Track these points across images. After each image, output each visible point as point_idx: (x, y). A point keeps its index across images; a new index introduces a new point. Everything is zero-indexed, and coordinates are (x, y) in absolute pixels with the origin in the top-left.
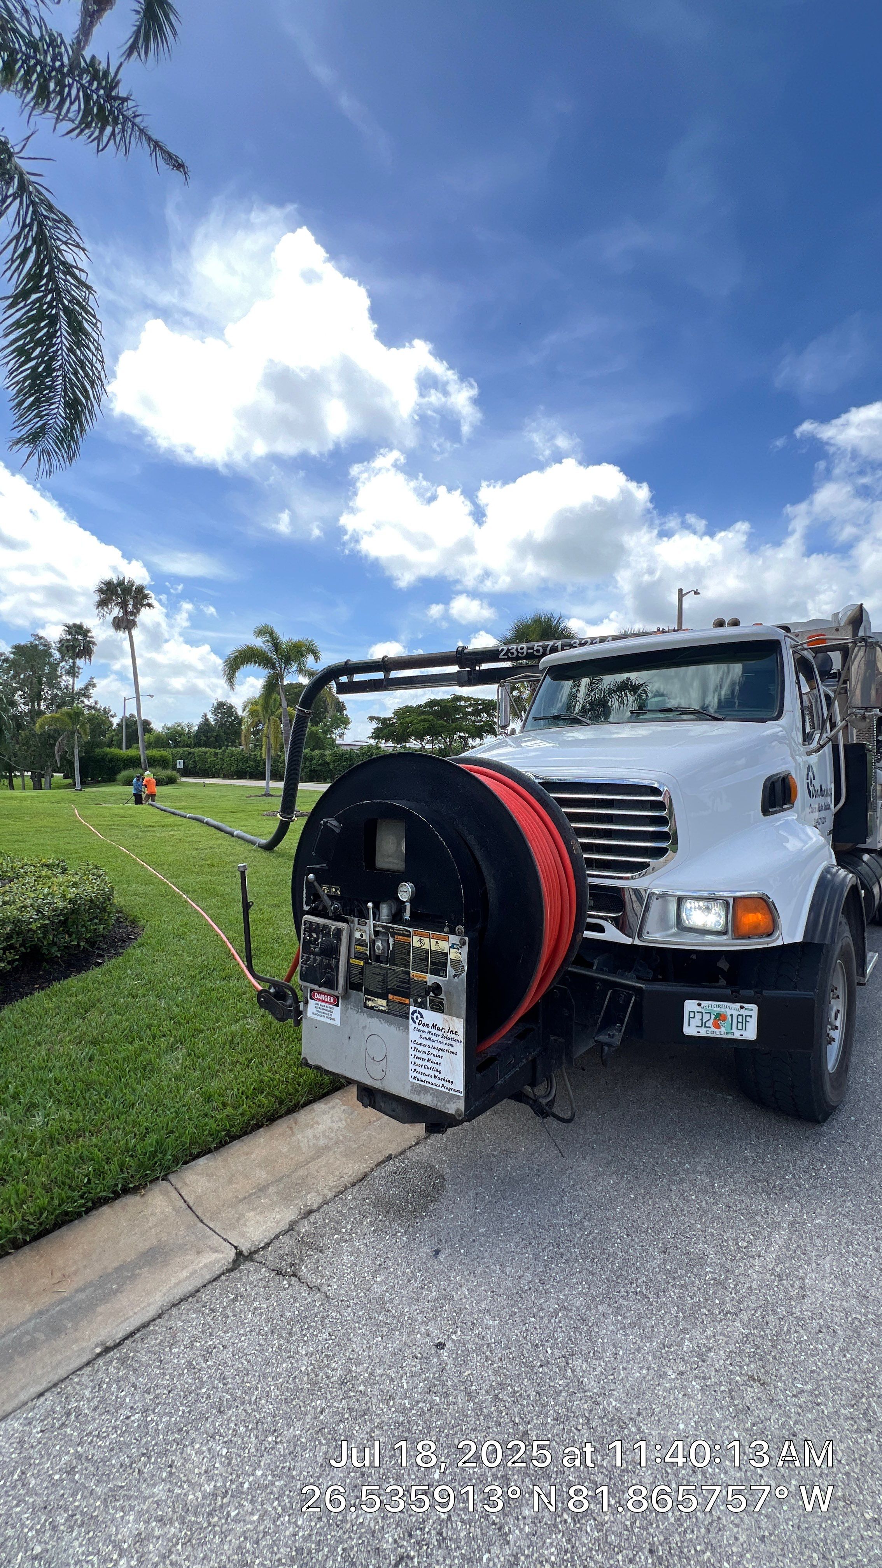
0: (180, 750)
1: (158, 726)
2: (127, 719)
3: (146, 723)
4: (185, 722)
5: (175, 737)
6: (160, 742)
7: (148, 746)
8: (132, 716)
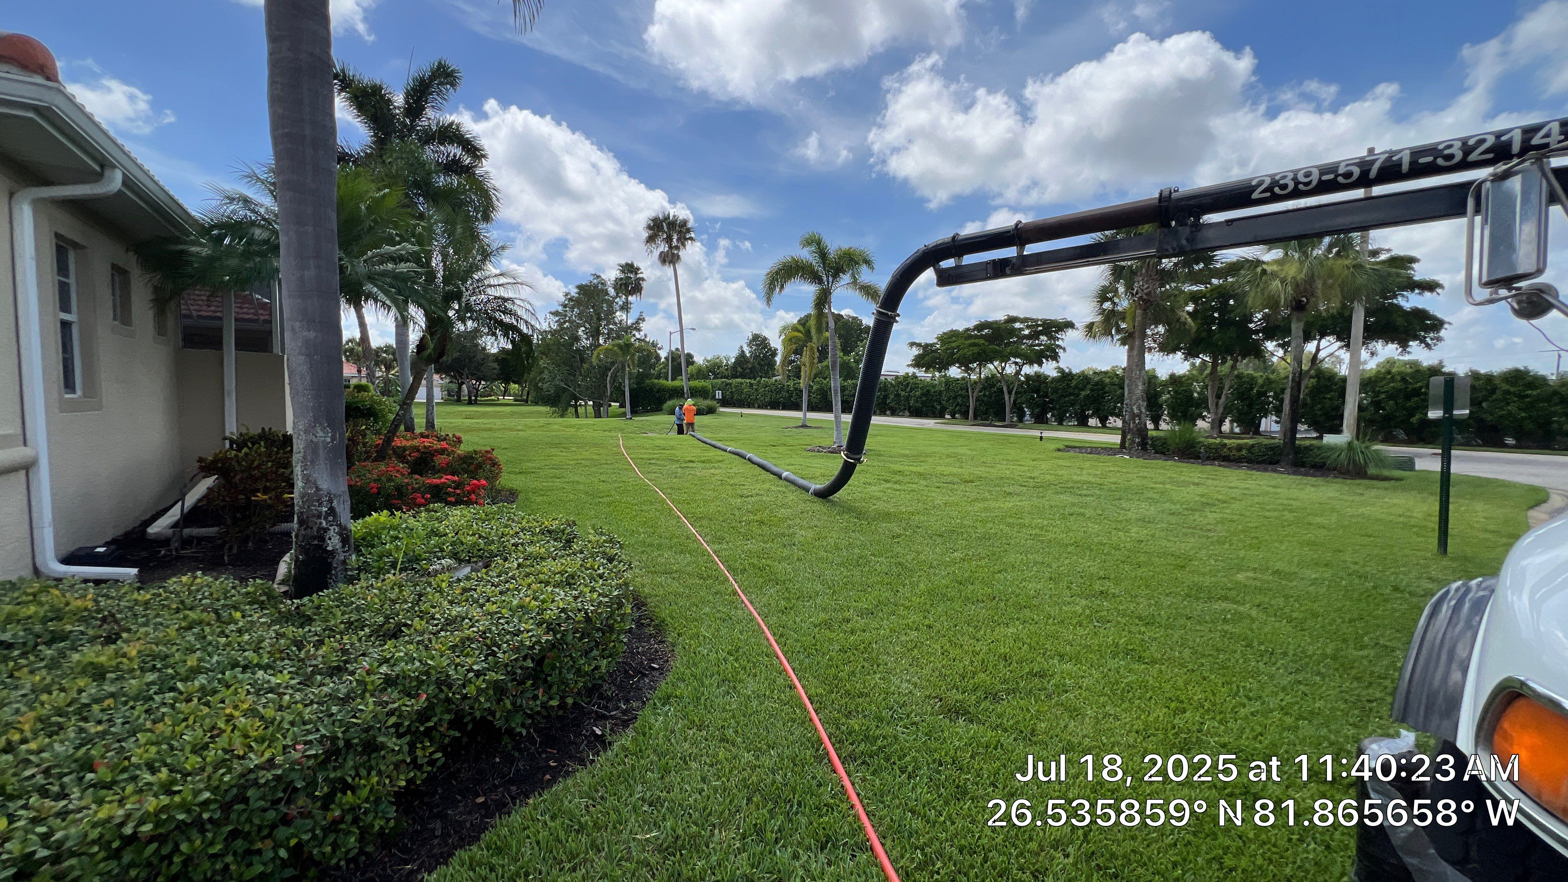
0: (719, 381)
1: (699, 359)
2: (672, 352)
3: (689, 356)
4: (722, 354)
5: (714, 369)
6: (701, 374)
7: (691, 377)
8: (677, 349)
